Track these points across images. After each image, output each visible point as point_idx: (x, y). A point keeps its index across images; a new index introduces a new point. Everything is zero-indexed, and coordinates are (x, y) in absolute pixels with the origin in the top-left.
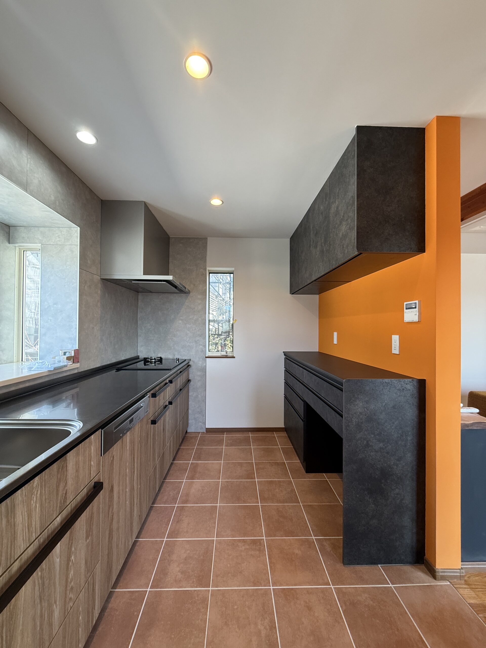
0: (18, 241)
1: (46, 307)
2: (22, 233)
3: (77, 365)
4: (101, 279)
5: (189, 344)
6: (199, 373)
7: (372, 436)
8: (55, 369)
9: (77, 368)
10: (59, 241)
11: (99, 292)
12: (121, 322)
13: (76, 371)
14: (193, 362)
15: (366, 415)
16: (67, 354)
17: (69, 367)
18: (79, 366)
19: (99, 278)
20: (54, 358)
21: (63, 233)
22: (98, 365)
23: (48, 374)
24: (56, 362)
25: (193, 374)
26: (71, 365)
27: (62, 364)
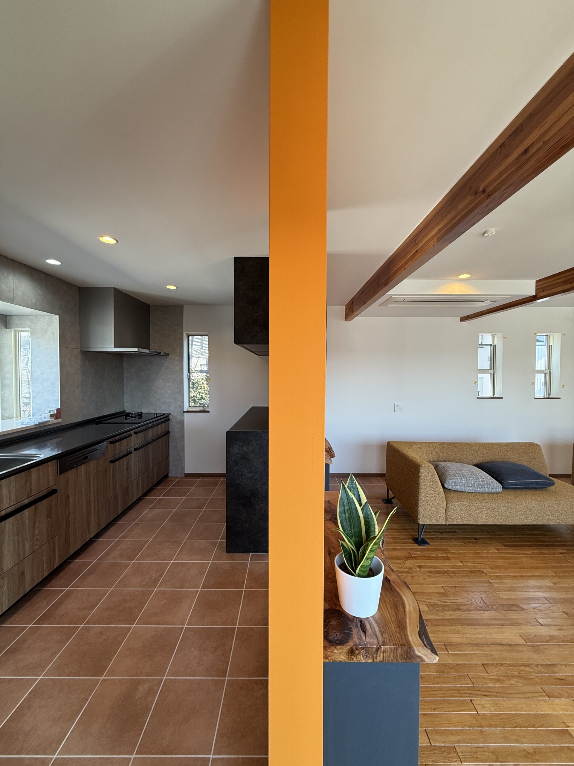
0: (13, 327)
1: (36, 377)
2: (16, 321)
3: (60, 420)
4: (81, 351)
5: (169, 400)
6: (178, 426)
7: (245, 468)
8: (39, 423)
9: (60, 422)
10: (44, 326)
11: (79, 362)
12: (104, 383)
13: (59, 425)
14: (173, 416)
15: (240, 455)
16: (52, 412)
17: (51, 422)
18: (61, 421)
19: (79, 350)
20: (41, 415)
21: (46, 320)
22: (80, 420)
23: (35, 427)
24: (43, 418)
25: (173, 427)
26: (53, 420)
27: (46, 420)
